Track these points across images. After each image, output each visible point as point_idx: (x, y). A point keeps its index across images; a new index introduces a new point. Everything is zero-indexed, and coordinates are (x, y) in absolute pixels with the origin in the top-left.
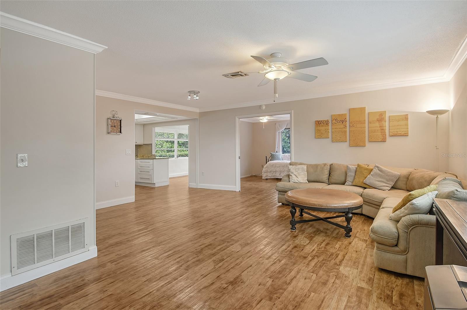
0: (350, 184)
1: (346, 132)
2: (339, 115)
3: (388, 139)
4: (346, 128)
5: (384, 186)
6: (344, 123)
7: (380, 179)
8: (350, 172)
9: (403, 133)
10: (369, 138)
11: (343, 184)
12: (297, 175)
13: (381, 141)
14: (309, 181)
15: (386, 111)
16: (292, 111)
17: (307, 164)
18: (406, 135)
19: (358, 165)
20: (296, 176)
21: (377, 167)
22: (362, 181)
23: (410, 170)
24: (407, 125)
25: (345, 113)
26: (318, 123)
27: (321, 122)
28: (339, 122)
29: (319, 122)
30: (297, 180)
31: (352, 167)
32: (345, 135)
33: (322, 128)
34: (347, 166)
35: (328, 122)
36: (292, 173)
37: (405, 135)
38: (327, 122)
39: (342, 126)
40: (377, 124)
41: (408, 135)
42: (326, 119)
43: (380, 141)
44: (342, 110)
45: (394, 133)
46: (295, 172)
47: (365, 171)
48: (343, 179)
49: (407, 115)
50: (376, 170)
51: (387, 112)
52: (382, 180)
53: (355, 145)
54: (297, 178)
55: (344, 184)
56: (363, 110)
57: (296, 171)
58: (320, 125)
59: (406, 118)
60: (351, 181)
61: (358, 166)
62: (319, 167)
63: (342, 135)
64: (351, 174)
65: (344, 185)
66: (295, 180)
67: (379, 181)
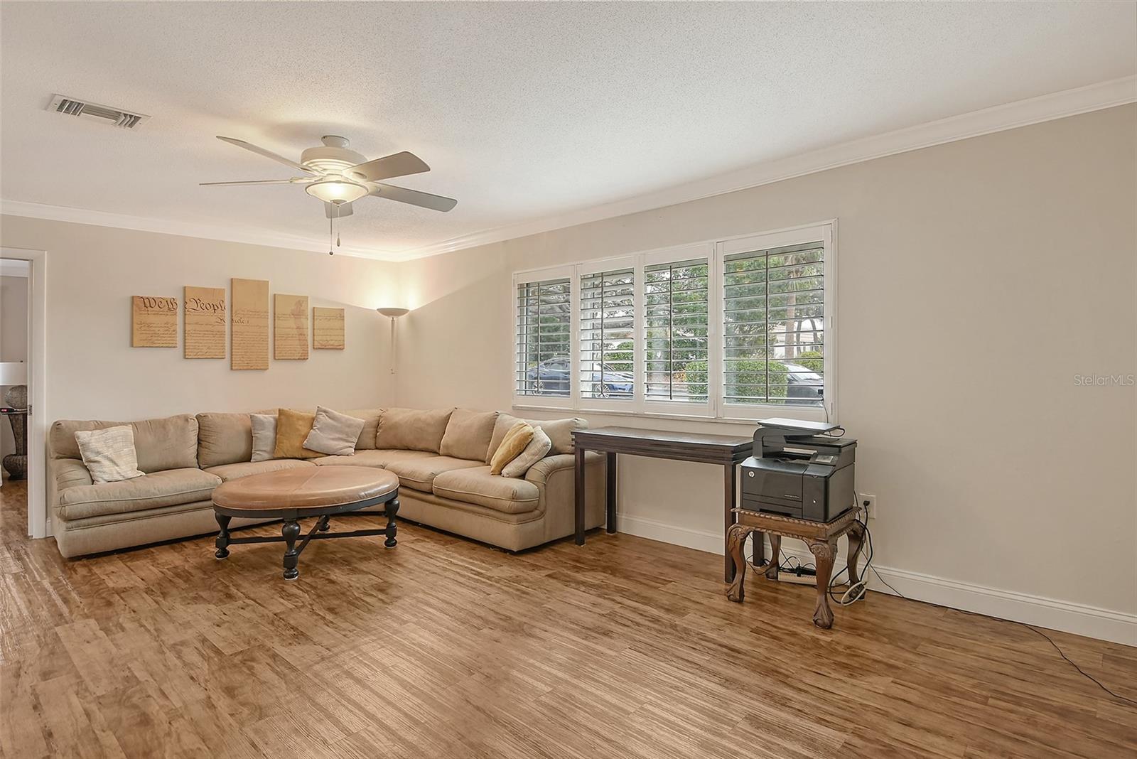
0: (266, 456)
1: (222, 334)
2: (205, 290)
3: (312, 355)
4: (224, 325)
5: (347, 447)
6: (218, 311)
7: (337, 436)
8: (262, 430)
9: (336, 344)
10: (276, 352)
11: (247, 458)
12: (114, 457)
13: (299, 359)
14: (149, 471)
15: (307, 297)
16: (44, 254)
17: (131, 423)
18: (340, 348)
19: (281, 412)
20: (112, 461)
21: (325, 412)
22: (298, 444)
23: (377, 412)
24: (343, 329)
25: (223, 288)
26: (141, 304)
27: (152, 301)
28: (204, 307)
29: (146, 301)
30: (118, 473)
31: (265, 418)
32: (221, 342)
33: (156, 320)
34: (251, 417)
35: (174, 304)
36: (98, 453)
37: (338, 347)
38: (171, 305)
39: (213, 319)
40: (292, 323)
41: (343, 349)
42: (168, 296)
43: (297, 358)
44: (212, 278)
45: (321, 342)
46: (105, 449)
47: (301, 422)
48: (241, 448)
49: (343, 309)
50: (323, 418)
51: (309, 298)
52: (341, 436)
53: (245, 368)
54: (116, 468)
55: (249, 461)
56: (262, 286)
57: (109, 447)
58: (150, 308)
59: (340, 315)
60: (268, 449)
61: (280, 414)
62: (171, 428)
63: (214, 342)
64: (265, 436)
65: (250, 463)
66: (111, 474)
67: (333, 439)
